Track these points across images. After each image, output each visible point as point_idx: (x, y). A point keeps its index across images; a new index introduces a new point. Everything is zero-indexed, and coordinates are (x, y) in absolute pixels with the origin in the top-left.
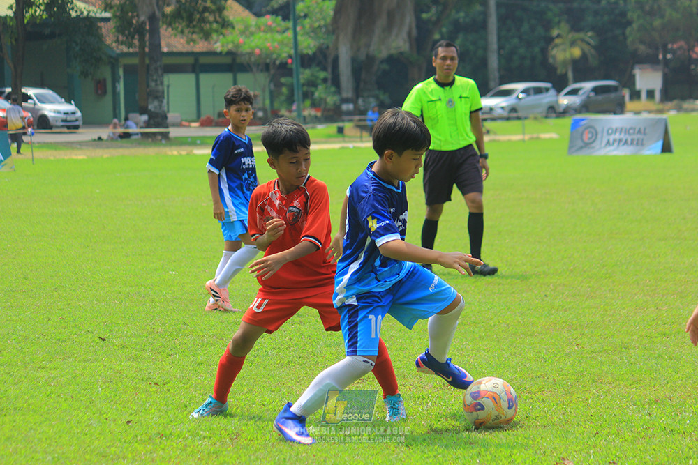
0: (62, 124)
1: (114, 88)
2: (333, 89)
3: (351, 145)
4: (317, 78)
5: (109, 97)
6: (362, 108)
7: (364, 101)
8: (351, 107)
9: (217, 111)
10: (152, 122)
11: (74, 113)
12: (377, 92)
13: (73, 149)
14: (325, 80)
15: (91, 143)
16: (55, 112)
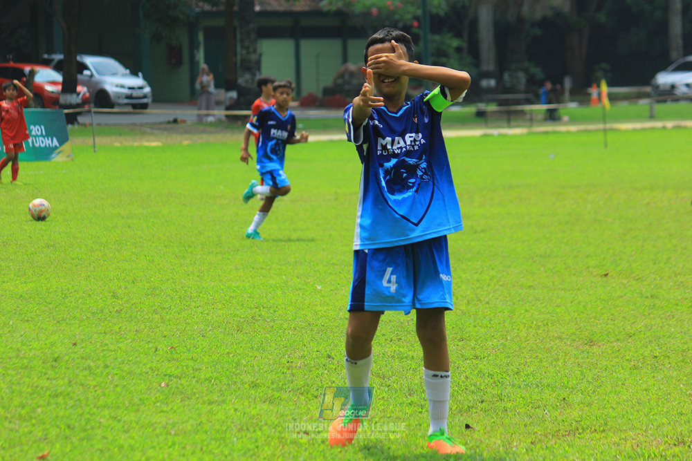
0: (126, 101)
1: (192, 56)
2: (469, 60)
3: (495, 132)
4: (449, 46)
5: (185, 68)
6: (508, 84)
7: (510, 76)
8: (492, 83)
9: (322, 86)
10: (242, 100)
11: (141, 88)
12: (526, 64)
13: (144, 133)
14: (459, 50)
15: (164, 126)
16: (117, 86)
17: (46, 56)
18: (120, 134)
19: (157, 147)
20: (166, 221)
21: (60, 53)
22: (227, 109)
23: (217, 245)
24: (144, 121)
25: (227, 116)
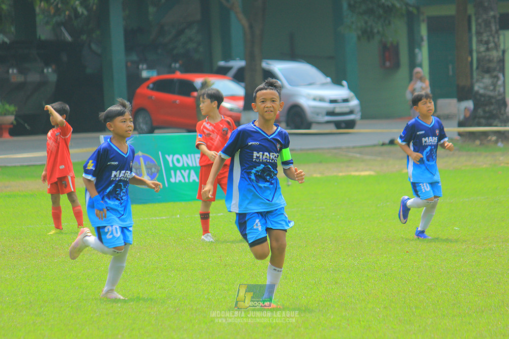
0: (327, 118)
1: (413, 57)
5: (403, 71)
10: (480, 113)
11: (346, 101)
13: (351, 160)
15: (377, 148)
16: (315, 99)
17: (222, 63)
18: (320, 162)
19: (370, 176)
20: (385, 275)
21: (241, 59)
22: (461, 124)
23: (454, 304)
24: (351, 145)
25: (460, 134)
